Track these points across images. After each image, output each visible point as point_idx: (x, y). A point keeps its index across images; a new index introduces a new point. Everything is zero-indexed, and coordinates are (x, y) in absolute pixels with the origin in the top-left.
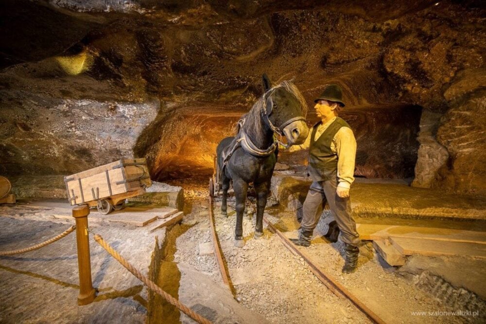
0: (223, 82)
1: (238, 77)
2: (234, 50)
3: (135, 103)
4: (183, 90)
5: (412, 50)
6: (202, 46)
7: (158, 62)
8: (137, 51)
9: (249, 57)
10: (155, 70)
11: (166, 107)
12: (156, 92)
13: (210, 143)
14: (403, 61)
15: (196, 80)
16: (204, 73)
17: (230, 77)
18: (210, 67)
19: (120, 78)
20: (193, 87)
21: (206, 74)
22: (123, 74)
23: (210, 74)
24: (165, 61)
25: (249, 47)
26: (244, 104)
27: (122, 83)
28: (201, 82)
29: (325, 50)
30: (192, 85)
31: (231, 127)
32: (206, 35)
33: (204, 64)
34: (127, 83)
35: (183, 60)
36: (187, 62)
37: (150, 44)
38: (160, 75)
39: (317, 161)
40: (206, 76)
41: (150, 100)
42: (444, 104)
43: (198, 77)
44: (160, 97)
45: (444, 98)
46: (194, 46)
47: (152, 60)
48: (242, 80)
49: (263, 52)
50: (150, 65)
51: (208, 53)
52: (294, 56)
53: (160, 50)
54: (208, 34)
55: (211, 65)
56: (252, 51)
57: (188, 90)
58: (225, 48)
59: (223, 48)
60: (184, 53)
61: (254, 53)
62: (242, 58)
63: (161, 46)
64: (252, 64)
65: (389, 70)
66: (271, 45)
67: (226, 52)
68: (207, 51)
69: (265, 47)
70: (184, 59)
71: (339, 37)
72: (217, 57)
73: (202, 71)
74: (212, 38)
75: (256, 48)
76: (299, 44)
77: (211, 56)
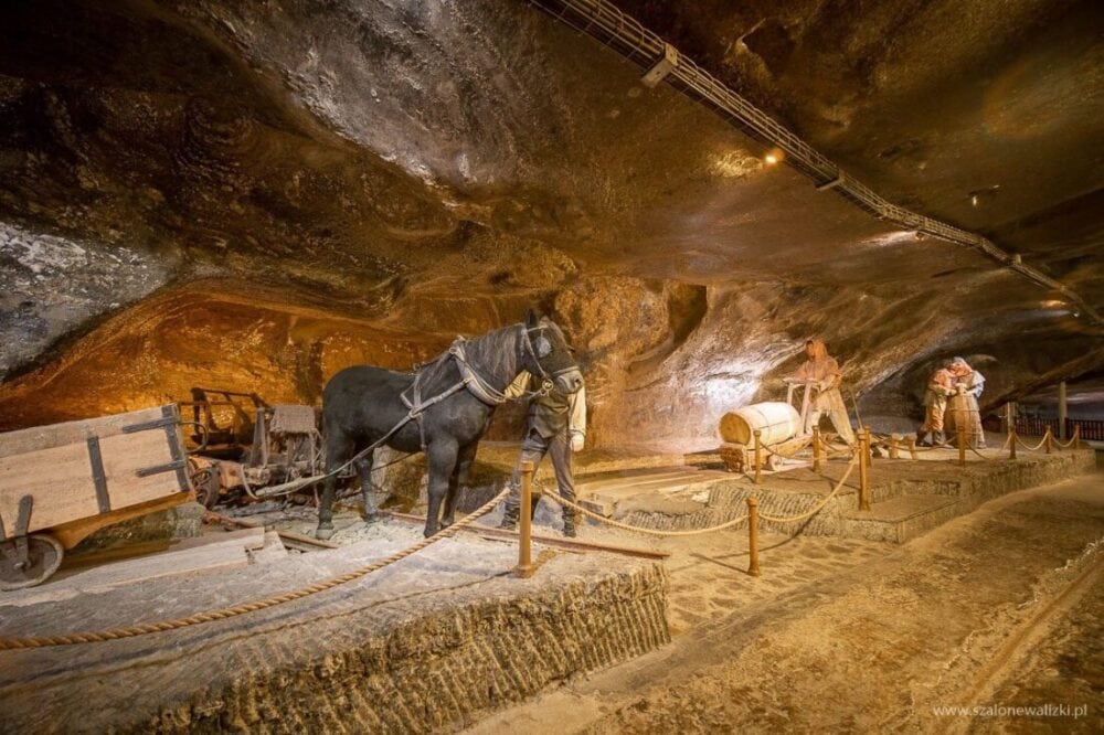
0: (356, 261)
1: (384, 259)
2: (391, 215)
3: (84, 237)
4: (260, 249)
5: (580, 296)
6: (342, 188)
7: (210, 166)
8: (166, 123)
9: (408, 234)
10: (196, 180)
11: (192, 271)
12: (179, 230)
13: (169, 364)
14: (571, 303)
15: (302, 240)
16: (326, 233)
17: (371, 256)
18: (340, 225)
19: (74, 160)
20: (290, 251)
21: (330, 236)
22: (88, 154)
23: (337, 238)
24: (231, 172)
25: (416, 221)
26: (371, 303)
27: (74, 175)
28: (310, 246)
29: (511, 267)
30: (288, 245)
31: (252, 330)
32: (360, 175)
33: (330, 218)
34: (90, 181)
35: (287, 193)
36: (297, 199)
37: (197, 118)
38: (206, 197)
39: (550, 412)
40: (328, 240)
41: (153, 245)
42: (586, 354)
43: (311, 235)
44: (186, 246)
45: (587, 346)
46: (327, 181)
47: (191, 155)
48: (388, 266)
49: (434, 238)
50: (186, 165)
51: (346, 203)
52: (476, 261)
53: (221, 143)
54: (364, 176)
55: (345, 223)
56: (417, 229)
57: (275, 251)
58: (379, 207)
59: (375, 205)
60: (297, 183)
61: (420, 233)
62: (395, 231)
63: (225, 135)
64: (409, 246)
65: (557, 308)
66: (449, 232)
67: (377, 212)
68: (347, 198)
69: (439, 231)
70: (292, 191)
71: (529, 261)
72: (359, 214)
73: (323, 227)
74: (366, 184)
75: (426, 228)
76: (489, 250)
77: (349, 209)
